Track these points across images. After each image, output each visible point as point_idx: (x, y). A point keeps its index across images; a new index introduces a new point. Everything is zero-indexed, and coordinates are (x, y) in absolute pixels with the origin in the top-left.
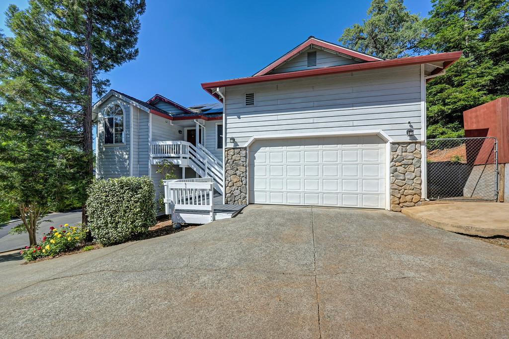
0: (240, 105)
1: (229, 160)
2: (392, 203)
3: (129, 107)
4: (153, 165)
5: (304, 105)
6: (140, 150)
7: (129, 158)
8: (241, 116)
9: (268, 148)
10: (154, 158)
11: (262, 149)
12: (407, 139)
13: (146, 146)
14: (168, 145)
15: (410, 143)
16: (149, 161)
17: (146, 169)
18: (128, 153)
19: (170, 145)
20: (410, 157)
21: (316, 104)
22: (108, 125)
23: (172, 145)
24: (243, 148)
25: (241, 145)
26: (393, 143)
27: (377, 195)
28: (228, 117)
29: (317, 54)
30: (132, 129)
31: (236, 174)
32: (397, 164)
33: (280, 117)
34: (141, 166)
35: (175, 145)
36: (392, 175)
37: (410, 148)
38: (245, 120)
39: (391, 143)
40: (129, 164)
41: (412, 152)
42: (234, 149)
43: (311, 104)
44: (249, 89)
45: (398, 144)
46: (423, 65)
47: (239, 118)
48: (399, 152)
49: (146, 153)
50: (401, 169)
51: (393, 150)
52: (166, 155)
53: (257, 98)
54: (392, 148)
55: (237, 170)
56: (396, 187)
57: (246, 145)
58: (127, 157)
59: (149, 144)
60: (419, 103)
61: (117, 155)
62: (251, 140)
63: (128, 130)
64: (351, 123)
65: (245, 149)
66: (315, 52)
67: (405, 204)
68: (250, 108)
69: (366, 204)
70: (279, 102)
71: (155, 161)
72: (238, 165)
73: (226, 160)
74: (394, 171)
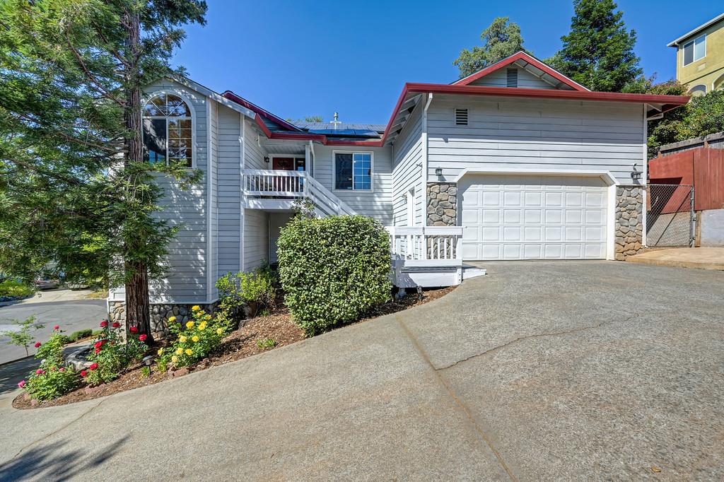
0: (448, 124)
1: (433, 201)
2: (617, 251)
3: (205, 105)
4: (248, 211)
5: (531, 133)
6: (221, 183)
7: (205, 195)
8: (449, 140)
9: (480, 186)
10: (249, 197)
11: (473, 187)
12: (630, 182)
13: (236, 177)
14: (279, 177)
15: (634, 187)
16: (242, 203)
17: (236, 217)
18: (202, 187)
19: (284, 177)
20: (634, 202)
21: (544, 134)
22: (152, 132)
23: (288, 177)
24: (452, 184)
25: (448, 179)
26: (620, 187)
27: (600, 244)
28: (430, 139)
29: (519, 73)
30: (211, 146)
31: (442, 220)
32: (622, 209)
33: (501, 146)
34: (223, 211)
35: (293, 178)
36: (617, 221)
37: (634, 192)
38: (455, 145)
39: (617, 186)
40: (205, 207)
41: (635, 197)
42: (439, 184)
43: (538, 134)
44: (461, 102)
45: (624, 187)
46: (645, 104)
47: (447, 141)
48: (624, 196)
49: (236, 188)
50: (625, 214)
51: (619, 194)
52: (277, 193)
53: (472, 117)
54: (618, 192)
55: (444, 213)
56: (621, 234)
57: (456, 180)
58: (199, 193)
59: (242, 175)
60: (641, 145)
61: (175, 189)
62: (462, 173)
63: (202, 145)
64: (579, 161)
65: (455, 185)
66: (516, 70)
67: (628, 252)
68: (461, 129)
69: (588, 255)
70: (500, 126)
71: (252, 204)
72: (444, 207)
73: (429, 199)
74: (619, 217)
